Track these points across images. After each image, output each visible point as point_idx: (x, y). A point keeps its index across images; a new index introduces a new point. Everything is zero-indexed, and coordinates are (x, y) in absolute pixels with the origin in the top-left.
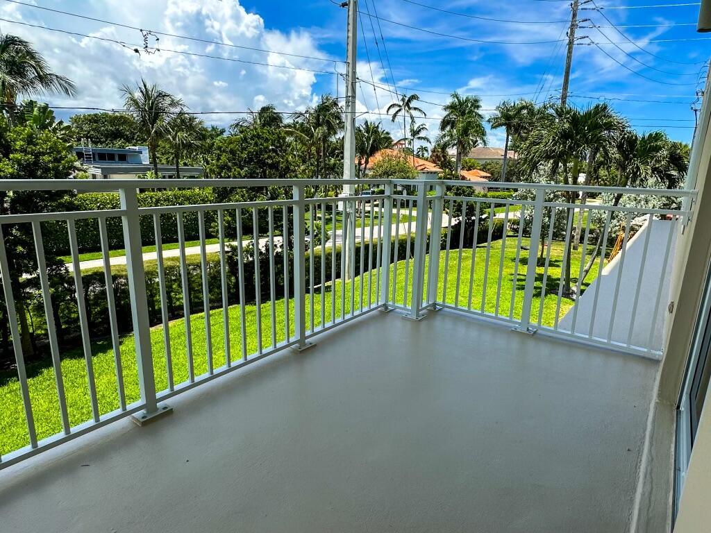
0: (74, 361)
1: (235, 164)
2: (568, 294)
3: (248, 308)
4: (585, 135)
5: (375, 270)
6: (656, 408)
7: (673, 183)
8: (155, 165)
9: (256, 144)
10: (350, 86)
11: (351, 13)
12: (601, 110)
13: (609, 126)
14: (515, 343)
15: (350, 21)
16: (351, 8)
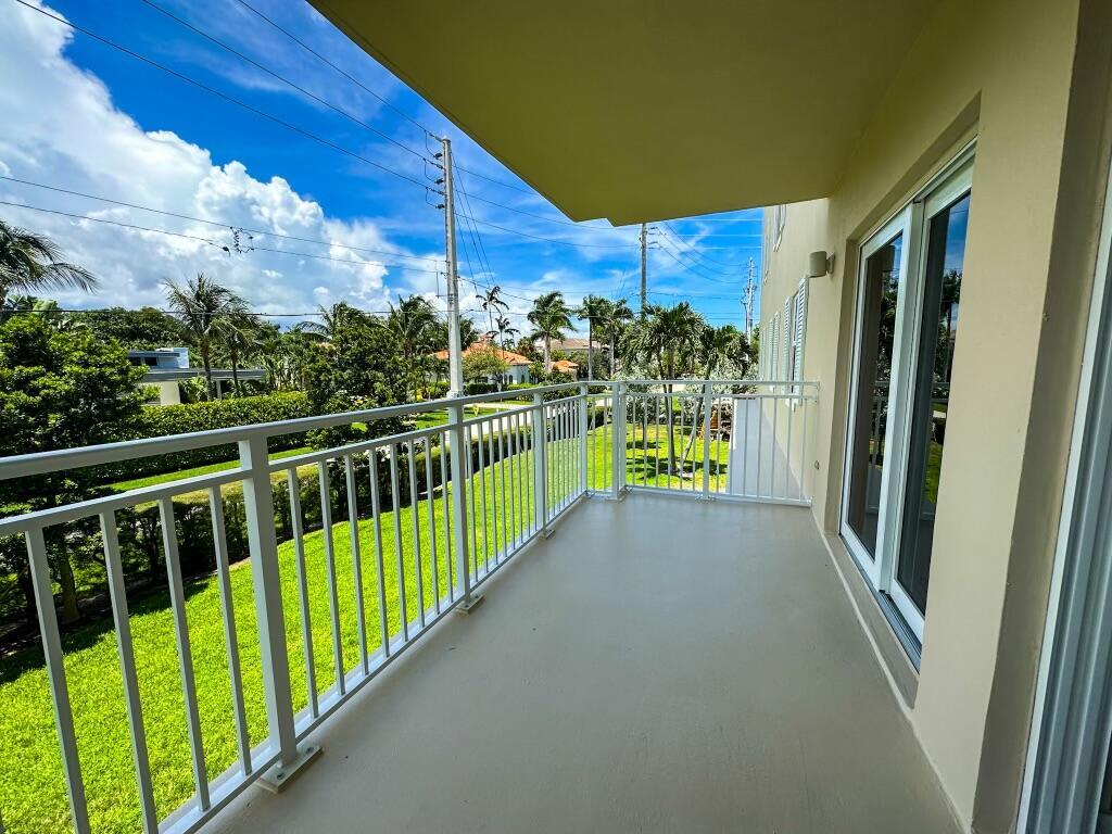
0: (145, 617)
1: (334, 366)
2: (674, 472)
3: (361, 523)
4: (674, 329)
5: (489, 468)
6: (828, 539)
8: (208, 370)
9: (360, 345)
10: (452, 285)
11: (448, 215)
12: (682, 309)
13: (692, 322)
15: (449, 223)
16: (448, 210)
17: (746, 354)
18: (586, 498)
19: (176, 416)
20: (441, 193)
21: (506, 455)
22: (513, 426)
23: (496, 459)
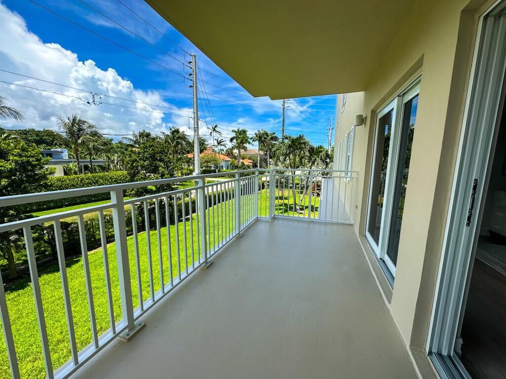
1: (140, 159)
2: (296, 210)
4: (297, 146)
5: (211, 208)
7: (327, 164)
8: (78, 160)
9: (153, 150)
10: (196, 123)
11: (194, 91)
12: (301, 137)
13: (304, 143)
14: (306, 225)
15: (195, 94)
16: (195, 88)
17: (328, 158)
18: (257, 220)
19: (62, 181)
20: (191, 80)
21: (219, 202)
22: (223, 189)
23: (215, 204)
